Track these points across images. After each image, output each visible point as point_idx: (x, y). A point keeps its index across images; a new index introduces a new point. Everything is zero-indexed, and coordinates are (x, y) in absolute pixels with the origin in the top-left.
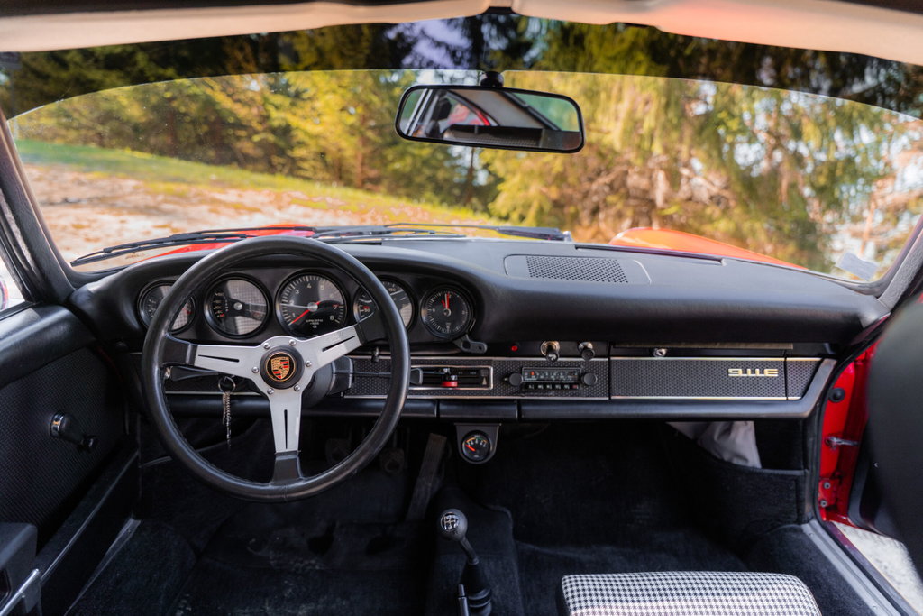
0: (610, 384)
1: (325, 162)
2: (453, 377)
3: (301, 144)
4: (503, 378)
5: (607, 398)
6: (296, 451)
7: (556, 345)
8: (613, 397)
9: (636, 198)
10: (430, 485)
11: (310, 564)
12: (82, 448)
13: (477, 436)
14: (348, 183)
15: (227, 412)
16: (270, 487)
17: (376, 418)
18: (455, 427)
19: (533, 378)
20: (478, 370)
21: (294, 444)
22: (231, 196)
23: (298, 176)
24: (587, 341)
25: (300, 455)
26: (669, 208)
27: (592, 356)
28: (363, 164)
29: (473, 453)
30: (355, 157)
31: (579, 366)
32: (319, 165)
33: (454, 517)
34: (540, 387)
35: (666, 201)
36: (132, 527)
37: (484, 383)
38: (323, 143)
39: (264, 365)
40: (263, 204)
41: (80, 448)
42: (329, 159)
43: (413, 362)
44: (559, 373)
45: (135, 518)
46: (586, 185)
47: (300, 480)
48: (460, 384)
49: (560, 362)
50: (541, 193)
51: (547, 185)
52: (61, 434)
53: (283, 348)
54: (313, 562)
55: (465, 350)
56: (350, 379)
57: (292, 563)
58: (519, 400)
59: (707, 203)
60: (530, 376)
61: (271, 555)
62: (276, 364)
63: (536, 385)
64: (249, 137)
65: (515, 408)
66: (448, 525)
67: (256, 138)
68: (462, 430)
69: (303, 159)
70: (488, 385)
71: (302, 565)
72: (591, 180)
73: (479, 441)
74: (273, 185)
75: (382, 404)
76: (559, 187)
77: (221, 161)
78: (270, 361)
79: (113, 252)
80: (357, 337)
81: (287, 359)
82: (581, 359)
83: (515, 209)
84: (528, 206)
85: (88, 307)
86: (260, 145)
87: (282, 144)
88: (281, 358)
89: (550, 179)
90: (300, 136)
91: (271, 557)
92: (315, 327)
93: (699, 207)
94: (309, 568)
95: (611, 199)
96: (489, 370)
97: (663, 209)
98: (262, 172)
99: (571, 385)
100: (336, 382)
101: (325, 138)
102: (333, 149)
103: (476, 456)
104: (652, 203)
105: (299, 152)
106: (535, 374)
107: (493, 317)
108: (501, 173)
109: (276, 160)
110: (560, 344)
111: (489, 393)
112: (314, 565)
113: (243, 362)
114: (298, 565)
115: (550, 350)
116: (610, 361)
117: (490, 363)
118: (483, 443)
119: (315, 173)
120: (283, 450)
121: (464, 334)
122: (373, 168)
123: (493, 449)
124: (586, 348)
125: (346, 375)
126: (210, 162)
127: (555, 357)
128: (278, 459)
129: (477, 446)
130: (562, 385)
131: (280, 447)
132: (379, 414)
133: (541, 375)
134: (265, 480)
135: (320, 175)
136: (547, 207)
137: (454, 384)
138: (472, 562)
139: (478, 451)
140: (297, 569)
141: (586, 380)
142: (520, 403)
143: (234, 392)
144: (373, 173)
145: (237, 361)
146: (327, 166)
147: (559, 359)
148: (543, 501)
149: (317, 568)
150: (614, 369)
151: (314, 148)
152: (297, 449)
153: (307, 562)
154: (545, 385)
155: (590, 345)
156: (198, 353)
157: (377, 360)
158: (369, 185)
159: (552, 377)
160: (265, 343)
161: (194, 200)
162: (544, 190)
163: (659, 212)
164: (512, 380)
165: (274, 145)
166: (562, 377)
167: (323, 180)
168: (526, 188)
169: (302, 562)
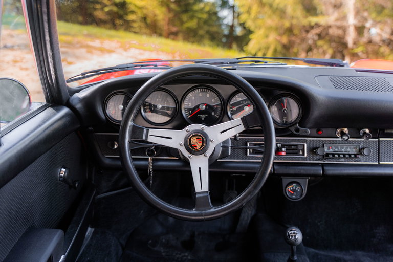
0: (379, 155)
1: (146, 23)
2: (283, 149)
3: (133, 12)
4: (313, 151)
5: (377, 163)
6: (207, 192)
7: (346, 130)
8: (380, 163)
9: (334, 41)
10: (250, 212)
11: (185, 256)
12: (72, 186)
13: (294, 185)
14: (160, 35)
15: (151, 168)
16: (194, 211)
17: (255, 173)
18: (281, 179)
19: (331, 151)
20: (297, 145)
21: (206, 187)
22: (97, 43)
23: (130, 31)
24: (366, 128)
25: (210, 194)
26: (357, 48)
27: (370, 138)
28: (168, 24)
29: (292, 195)
30: (164, 20)
31: (360, 144)
32: (143, 25)
33: (295, 232)
34: (336, 156)
35: (355, 43)
36: (90, 232)
37: (301, 153)
38: (145, 11)
39: (187, 141)
40: (115, 48)
41: (70, 187)
42: (149, 21)
43: (277, 140)
44: (347, 148)
45: (92, 227)
46: (304, 34)
47: (212, 208)
48: (287, 153)
49: (350, 141)
50: (276, 40)
51: (281, 35)
52: (64, 180)
53: (197, 131)
54: (186, 254)
55: (296, 133)
56: (230, 150)
57: (174, 254)
58: (322, 163)
59: (380, 44)
60: (329, 149)
61: (162, 250)
62: (194, 141)
63: (333, 155)
64: (102, 9)
65: (321, 168)
66: (292, 236)
67: (107, 9)
68: (285, 181)
69: (133, 21)
70: (303, 154)
71: (180, 256)
72: (307, 31)
73: (296, 188)
74: (119, 37)
75: (258, 166)
76: (289, 36)
77: (85, 23)
78: (190, 138)
79: (87, 75)
80: (242, 124)
81: (200, 137)
82: (363, 139)
83: (260, 50)
84: (267, 48)
85: (79, 106)
86: (109, 13)
87: (121, 12)
88: (197, 137)
89: (282, 31)
90: (132, 8)
91: (162, 251)
92: (203, 119)
93: (376, 47)
94: (185, 258)
95: (320, 43)
96: (304, 145)
97: (352, 49)
98: (110, 29)
99: (355, 155)
100: (222, 151)
101: (147, 9)
102: (151, 15)
103: (294, 197)
104: (345, 45)
105: (131, 17)
106: (332, 148)
107: (316, 113)
108: (252, 28)
109: (118, 22)
110: (348, 130)
111: (304, 159)
112: (187, 256)
113: (175, 139)
114: (178, 256)
115: (343, 134)
116: (379, 141)
117: (305, 141)
118: (298, 189)
119: (141, 30)
120: (200, 191)
121: (296, 124)
122: (174, 25)
123: (305, 193)
124: (365, 133)
125: (227, 148)
126: (81, 23)
127: (347, 138)
128: (197, 196)
129: (294, 191)
130: (350, 155)
131: (198, 189)
132: (258, 171)
133: (336, 148)
134: (191, 208)
135: (144, 30)
136: (279, 48)
137: (284, 153)
138: (293, 258)
139: (295, 193)
140: (178, 258)
141: (365, 152)
142: (323, 165)
143: (155, 156)
144: (174, 29)
145: (170, 138)
146: (148, 26)
147: (350, 139)
148: (319, 224)
149: (189, 258)
150: (382, 146)
151: (140, 14)
152: (208, 190)
153: (183, 254)
154: (339, 155)
155: (367, 131)
156: (149, 134)
157: (238, 139)
158: (172, 37)
159: (343, 150)
160: (187, 128)
161: (78, 45)
162: (278, 38)
163: (350, 51)
164: (319, 151)
165: (117, 13)
166: (349, 150)
167: (146, 34)
168: (267, 36)
169: (180, 255)
